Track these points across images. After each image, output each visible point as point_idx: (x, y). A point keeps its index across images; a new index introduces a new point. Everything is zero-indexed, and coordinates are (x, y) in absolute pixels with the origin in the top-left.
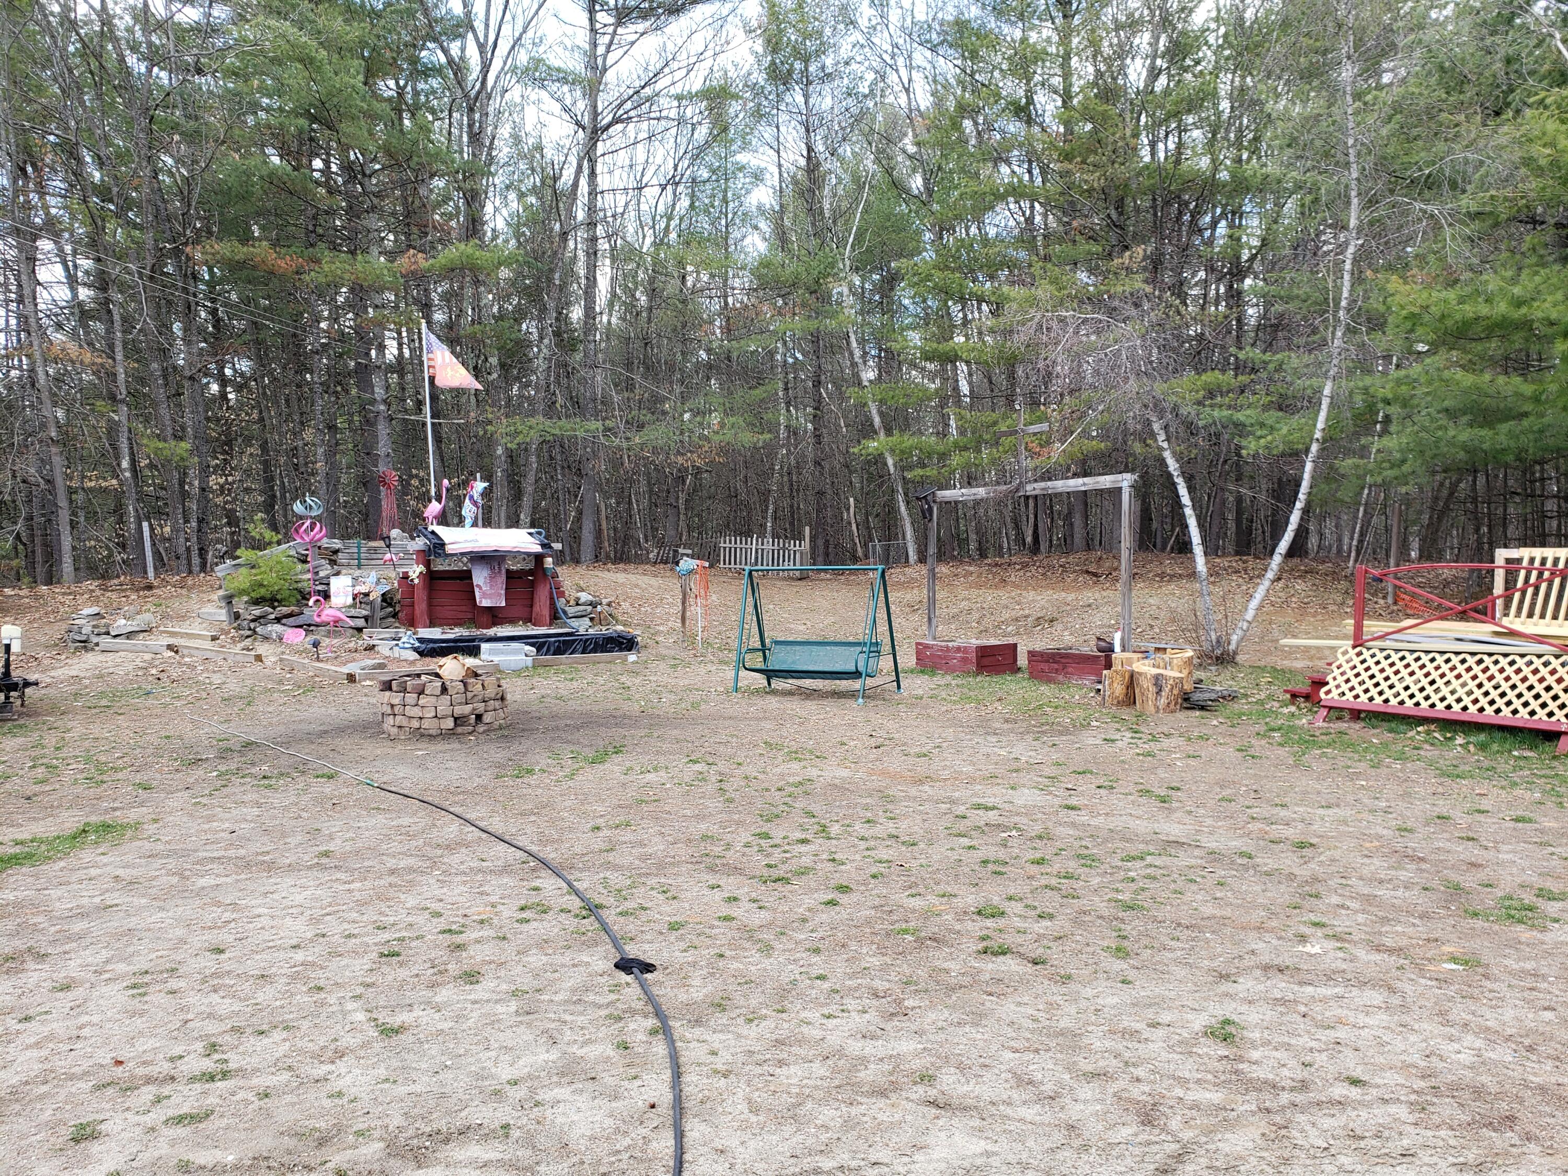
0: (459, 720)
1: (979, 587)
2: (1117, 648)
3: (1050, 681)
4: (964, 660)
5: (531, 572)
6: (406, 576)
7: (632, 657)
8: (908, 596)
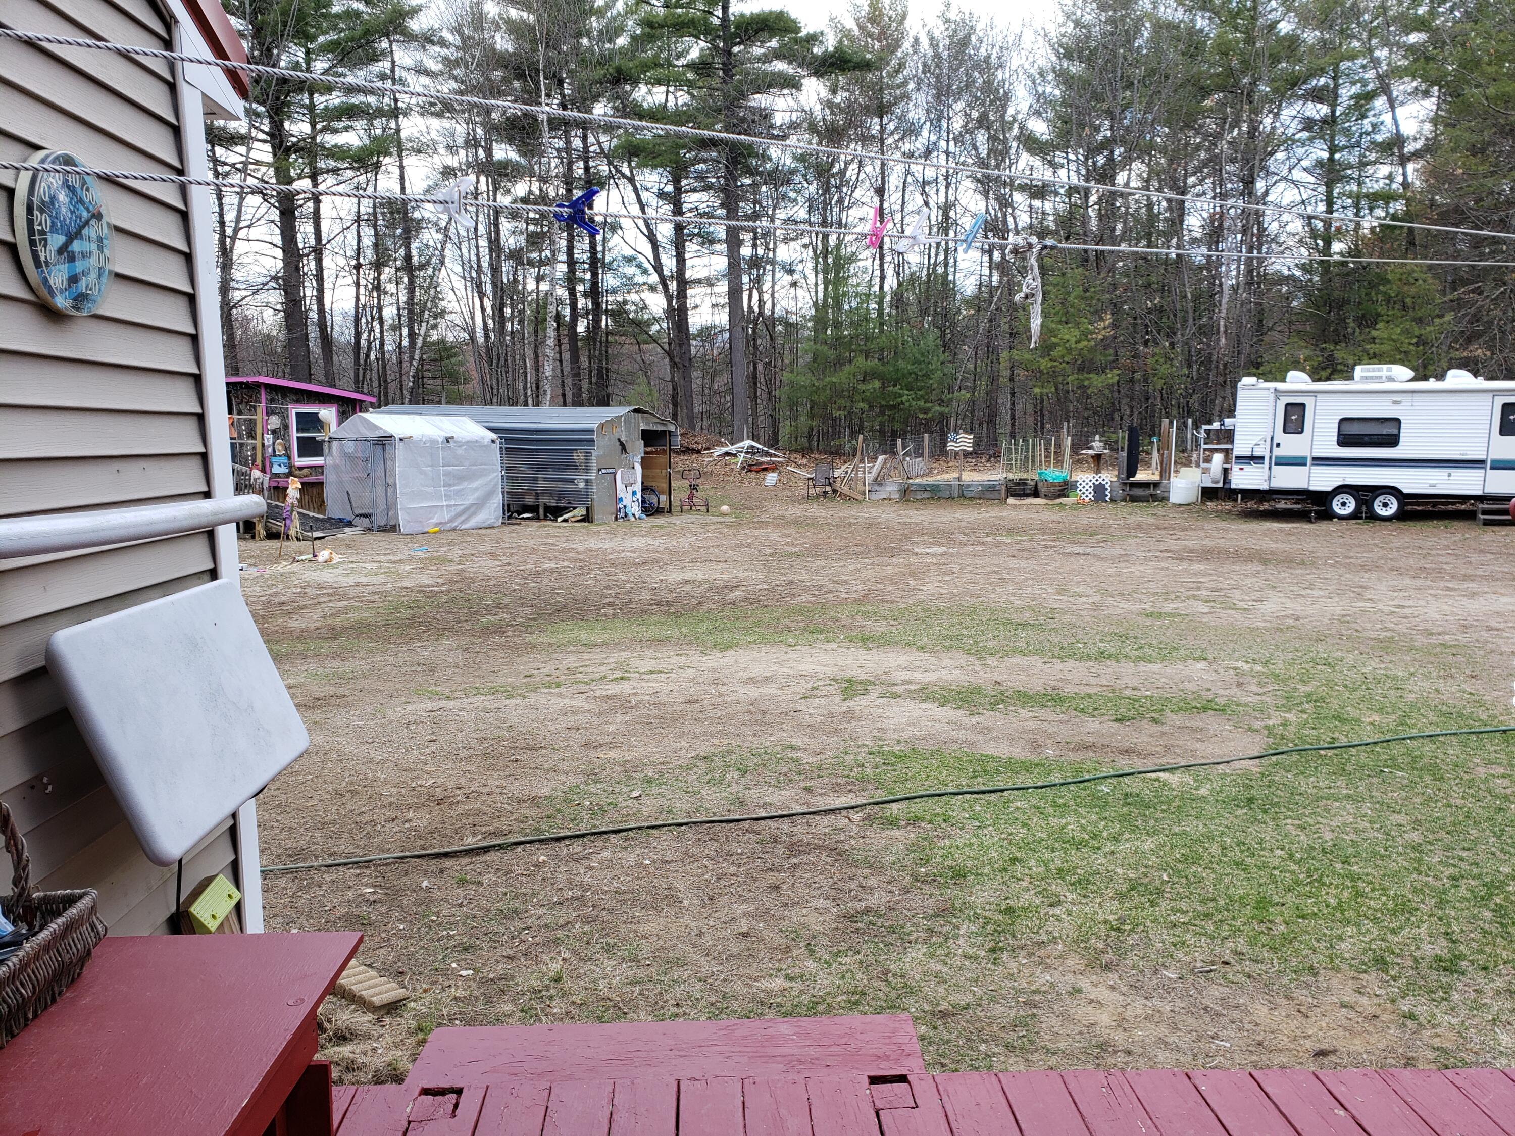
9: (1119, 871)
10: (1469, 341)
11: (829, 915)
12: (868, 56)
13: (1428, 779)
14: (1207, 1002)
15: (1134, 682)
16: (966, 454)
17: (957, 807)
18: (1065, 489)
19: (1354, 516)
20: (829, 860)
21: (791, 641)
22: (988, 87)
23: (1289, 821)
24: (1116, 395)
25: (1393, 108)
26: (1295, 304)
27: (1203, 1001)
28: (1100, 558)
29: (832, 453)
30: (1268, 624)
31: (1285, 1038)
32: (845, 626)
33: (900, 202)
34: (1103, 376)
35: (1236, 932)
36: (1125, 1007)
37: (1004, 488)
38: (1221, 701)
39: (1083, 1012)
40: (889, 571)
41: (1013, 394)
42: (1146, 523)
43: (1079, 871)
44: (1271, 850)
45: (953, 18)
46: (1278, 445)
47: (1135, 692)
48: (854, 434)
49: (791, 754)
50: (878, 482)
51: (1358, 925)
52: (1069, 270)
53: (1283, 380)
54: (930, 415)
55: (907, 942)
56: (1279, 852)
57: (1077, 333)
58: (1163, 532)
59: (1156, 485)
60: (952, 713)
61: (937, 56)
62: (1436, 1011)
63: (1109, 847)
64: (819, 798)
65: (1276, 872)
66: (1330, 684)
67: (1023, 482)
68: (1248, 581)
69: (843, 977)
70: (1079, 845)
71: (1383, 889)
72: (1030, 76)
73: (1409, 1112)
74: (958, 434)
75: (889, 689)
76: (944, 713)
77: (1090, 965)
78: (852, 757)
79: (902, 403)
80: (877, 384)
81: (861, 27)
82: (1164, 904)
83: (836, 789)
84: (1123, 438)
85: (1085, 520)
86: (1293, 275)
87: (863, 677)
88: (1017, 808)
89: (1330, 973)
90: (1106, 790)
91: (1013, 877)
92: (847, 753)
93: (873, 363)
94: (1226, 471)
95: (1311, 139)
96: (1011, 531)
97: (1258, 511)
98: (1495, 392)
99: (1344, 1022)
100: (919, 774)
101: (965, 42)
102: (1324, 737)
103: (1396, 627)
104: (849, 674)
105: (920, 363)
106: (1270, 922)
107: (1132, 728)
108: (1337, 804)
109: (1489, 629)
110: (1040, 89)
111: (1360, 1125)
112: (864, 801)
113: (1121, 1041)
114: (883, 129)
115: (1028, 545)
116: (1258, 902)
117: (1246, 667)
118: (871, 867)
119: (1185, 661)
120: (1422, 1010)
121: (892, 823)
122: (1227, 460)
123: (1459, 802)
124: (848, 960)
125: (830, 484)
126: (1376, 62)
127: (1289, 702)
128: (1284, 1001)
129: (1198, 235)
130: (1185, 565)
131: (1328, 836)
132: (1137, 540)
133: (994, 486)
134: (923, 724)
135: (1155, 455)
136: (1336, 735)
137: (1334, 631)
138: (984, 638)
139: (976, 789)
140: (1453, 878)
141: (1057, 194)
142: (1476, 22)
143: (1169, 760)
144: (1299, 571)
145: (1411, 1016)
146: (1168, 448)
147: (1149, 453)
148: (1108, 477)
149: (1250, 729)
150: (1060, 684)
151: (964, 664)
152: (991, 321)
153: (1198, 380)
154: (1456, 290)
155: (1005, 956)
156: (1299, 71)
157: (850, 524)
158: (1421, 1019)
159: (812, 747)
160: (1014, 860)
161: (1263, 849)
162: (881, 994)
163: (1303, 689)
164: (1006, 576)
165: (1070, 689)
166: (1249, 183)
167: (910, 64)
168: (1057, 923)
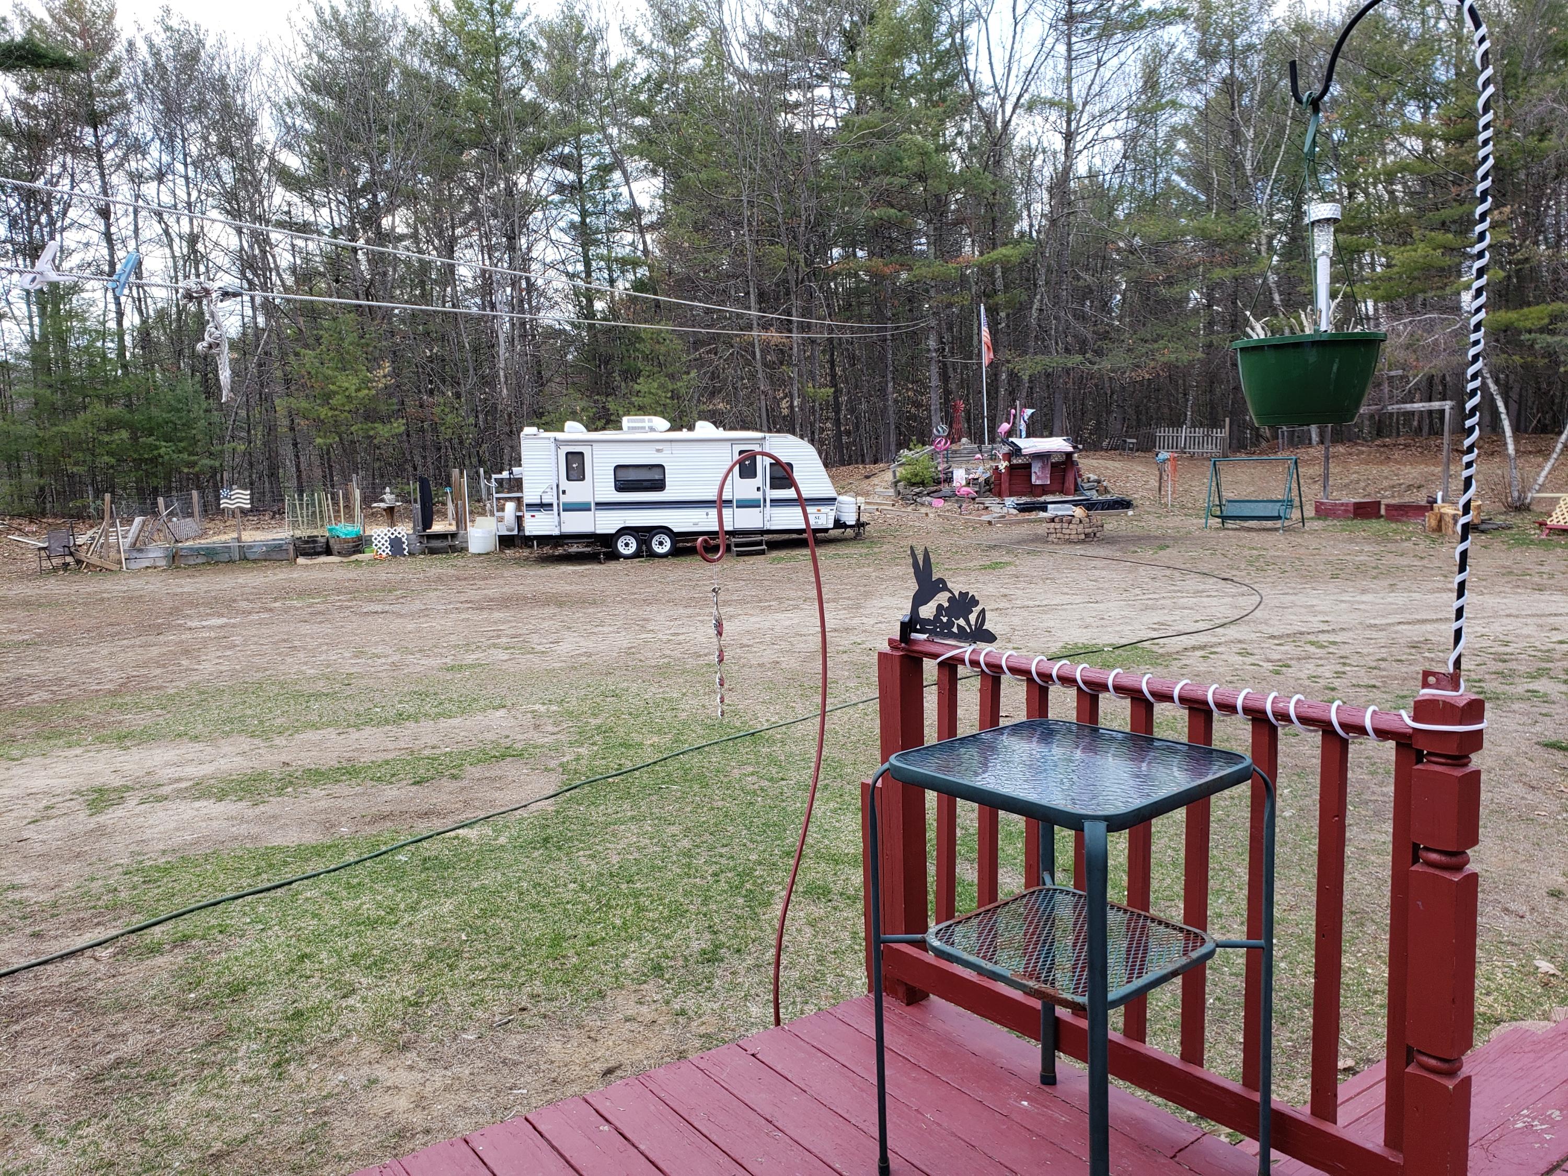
0: (1087, 535)
1: (1367, 463)
2: (1439, 500)
3: (1397, 521)
4: (1346, 511)
5: (1063, 463)
6: (997, 468)
7: (1130, 513)
8: (1311, 471)
9: (417, 941)
10: (713, 394)
11: (64, 1084)
12: (70, 54)
13: (696, 787)
14: (506, 1054)
15: (434, 741)
16: (244, 512)
17: (236, 915)
18: (359, 545)
19: (637, 555)
20: (66, 1015)
21: (15, 753)
22: (227, 109)
23: (581, 853)
24: (406, 445)
25: (627, 183)
26: (570, 357)
27: (502, 1054)
28: (399, 615)
29: (72, 517)
30: (563, 664)
31: (578, 1068)
32: (95, 725)
33: (132, 227)
34: (389, 426)
35: (532, 975)
36: (423, 1084)
37: (291, 547)
38: (519, 746)
39: (379, 1103)
40: (155, 651)
41: (295, 445)
42: (447, 575)
43: (374, 952)
44: (565, 885)
45: (176, 27)
46: (564, 492)
47: (434, 751)
48: (98, 494)
49: (17, 896)
50: (137, 547)
51: (639, 939)
52: (340, 315)
53: (562, 430)
54: (197, 469)
55: (170, 1085)
56: (572, 886)
57: (356, 381)
58: (464, 583)
59: (454, 536)
60: (232, 807)
61: (159, 65)
62: (702, 1001)
63: (407, 918)
64: (53, 942)
65: (569, 906)
66: (617, 714)
67: (312, 540)
68: (546, 624)
69: (84, 1152)
70: (373, 923)
71: (660, 899)
72: (275, 105)
73: (662, 1107)
74: (231, 490)
75: (153, 792)
76: (222, 809)
77: (387, 1051)
78: (100, 882)
79: (160, 456)
80: (125, 434)
81: (58, 21)
82: (463, 965)
83: (77, 926)
84: (415, 490)
85: (384, 576)
86: (564, 330)
87: (117, 782)
88: (307, 899)
89: (616, 992)
90: (404, 859)
91: (301, 977)
92: (93, 879)
93: (117, 410)
94: (519, 519)
95: (563, 202)
96: (301, 594)
97: (553, 556)
98: (733, 441)
99: (628, 1035)
100: (190, 885)
101: (192, 57)
102: (612, 765)
103: (672, 653)
104: (97, 782)
105: (179, 411)
106: (563, 957)
107: (431, 789)
108: (623, 827)
109: (742, 646)
110: (289, 121)
111: (621, 1134)
112: (115, 932)
113: (420, 1122)
114: (98, 143)
115: (321, 607)
116: (553, 940)
117: (543, 709)
118: (124, 1009)
119: (485, 710)
120: (690, 1005)
121: (155, 950)
122: (519, 508)
123: (720, 804)
124: (91, 1130)
125: (71, 554)
126: (609, 139)
127: (583, 737)
128: (577, 1031)
129: (470, 286)
130: (485, 615)
131: (615, 859)
132: (438, 593)
133: (280, 546)
134: (195, 826)
135: (450, 507)
136: (623, 761)
137: (621, 664)
138: (270, 716)
139: (260, 887)
140: (715, 874)
141: (320, 233)
142: (686, 113)
143: (469, 815)
144: (591, 610)
145: (683, 1013)
146: (461, 498)
147: (444, 504)
148: (404, 530)
149: (546, 769)
150: (356, 754)
151: (247, 748)
152: (260, 365)
153: (486, 430)
154: (697, 350)
155: (292, 1067)
156: (545, 138)
157: (102, 600)
158: (691, 1013)
159: (44, 881)
160: (303, 957)
161: (557, 886)
162: (135, 1159)
163: (594, 722)
164: (297, 643)
165: (366, 758)
166: (512, 238)
167: (125, 70)
168: (350, 1015)
